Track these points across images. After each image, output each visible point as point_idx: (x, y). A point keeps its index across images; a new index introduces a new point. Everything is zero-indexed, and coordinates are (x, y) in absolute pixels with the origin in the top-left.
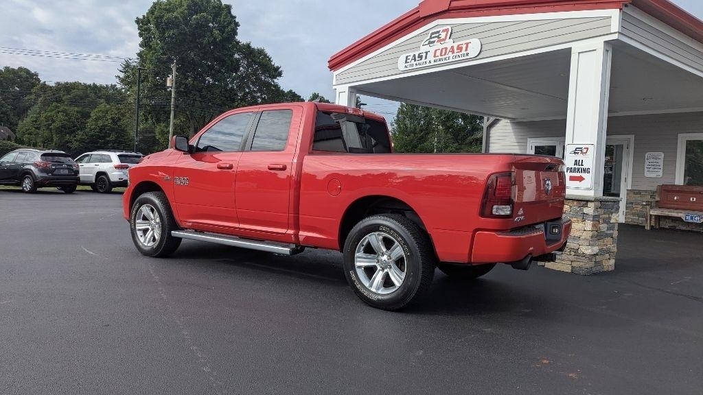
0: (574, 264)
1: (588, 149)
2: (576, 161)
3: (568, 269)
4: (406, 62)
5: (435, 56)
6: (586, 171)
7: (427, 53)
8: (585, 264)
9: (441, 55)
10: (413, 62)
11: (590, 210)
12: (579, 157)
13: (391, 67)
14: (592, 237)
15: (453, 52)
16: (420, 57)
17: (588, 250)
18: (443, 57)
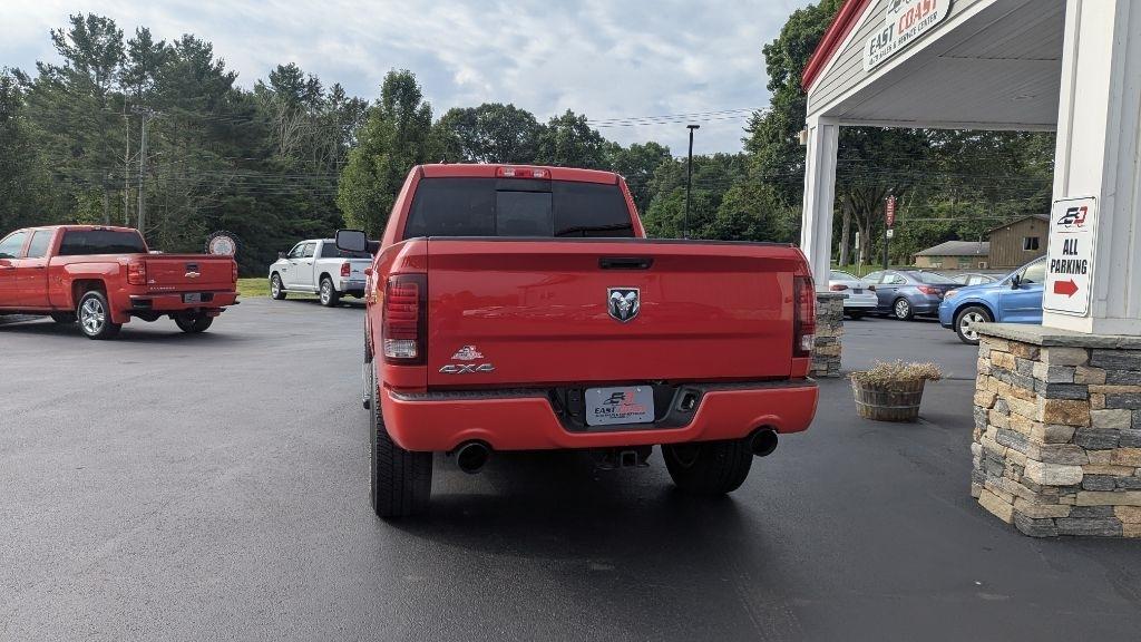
0: (1019, 505)
1: (1085, 209)
2: (1067, 241)
3: (1005, 513)
4: (872, 54)
5: (901, 32)
6: (1080, 267)
7: (891, 27)
8: (1028, 506)
9: (907, 27)
10: (878, 52)
11: (1041, 370)
12: (1074, 231)
13: (856, 69)
14: (1048, 439)
15: (919, 16)
16: (885, 37)
17: (1036, 473)
18: (908, 31)
